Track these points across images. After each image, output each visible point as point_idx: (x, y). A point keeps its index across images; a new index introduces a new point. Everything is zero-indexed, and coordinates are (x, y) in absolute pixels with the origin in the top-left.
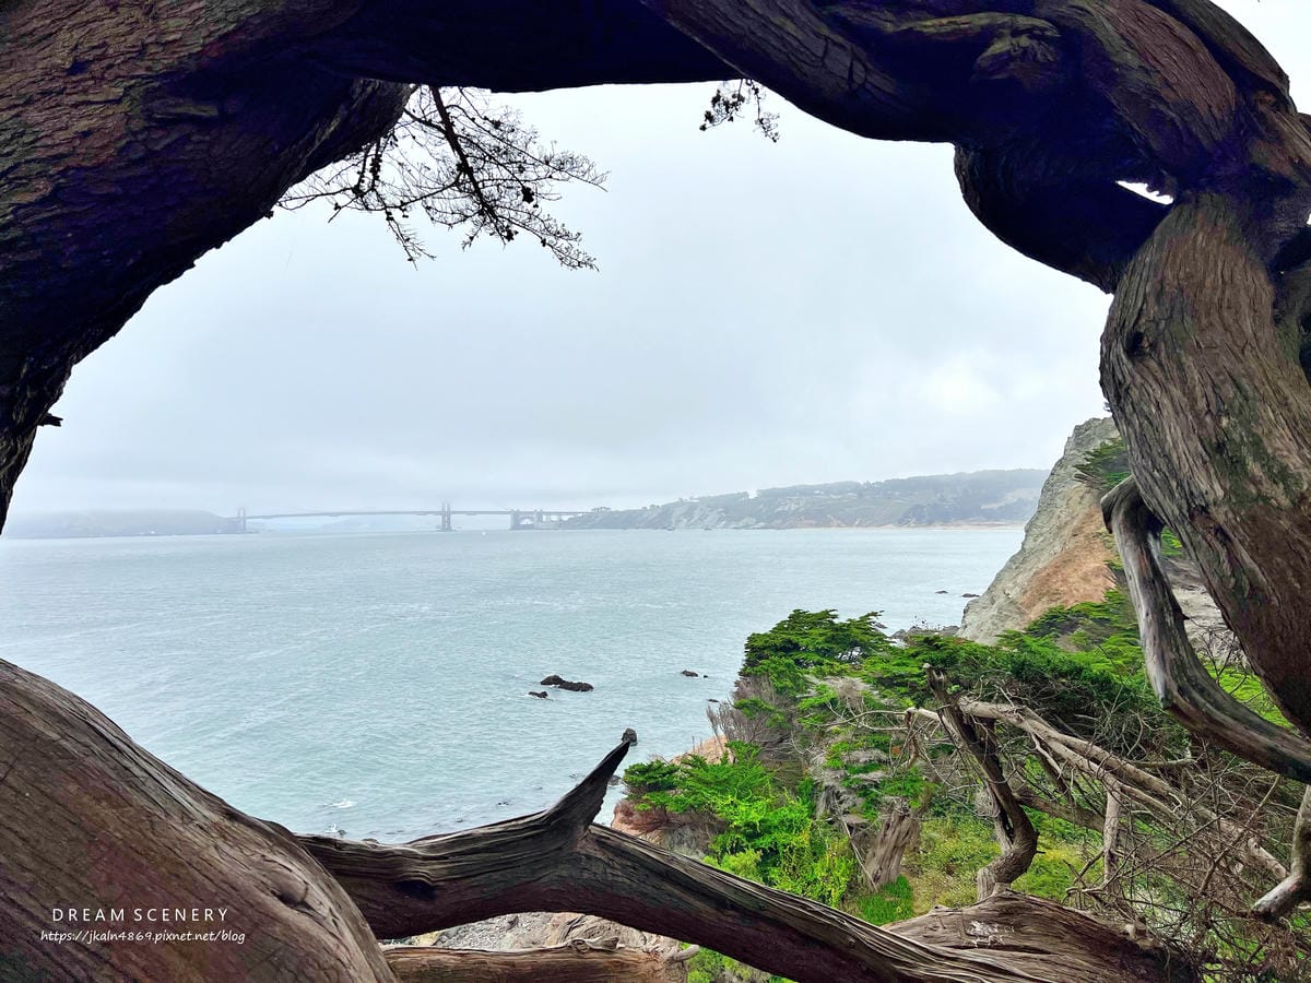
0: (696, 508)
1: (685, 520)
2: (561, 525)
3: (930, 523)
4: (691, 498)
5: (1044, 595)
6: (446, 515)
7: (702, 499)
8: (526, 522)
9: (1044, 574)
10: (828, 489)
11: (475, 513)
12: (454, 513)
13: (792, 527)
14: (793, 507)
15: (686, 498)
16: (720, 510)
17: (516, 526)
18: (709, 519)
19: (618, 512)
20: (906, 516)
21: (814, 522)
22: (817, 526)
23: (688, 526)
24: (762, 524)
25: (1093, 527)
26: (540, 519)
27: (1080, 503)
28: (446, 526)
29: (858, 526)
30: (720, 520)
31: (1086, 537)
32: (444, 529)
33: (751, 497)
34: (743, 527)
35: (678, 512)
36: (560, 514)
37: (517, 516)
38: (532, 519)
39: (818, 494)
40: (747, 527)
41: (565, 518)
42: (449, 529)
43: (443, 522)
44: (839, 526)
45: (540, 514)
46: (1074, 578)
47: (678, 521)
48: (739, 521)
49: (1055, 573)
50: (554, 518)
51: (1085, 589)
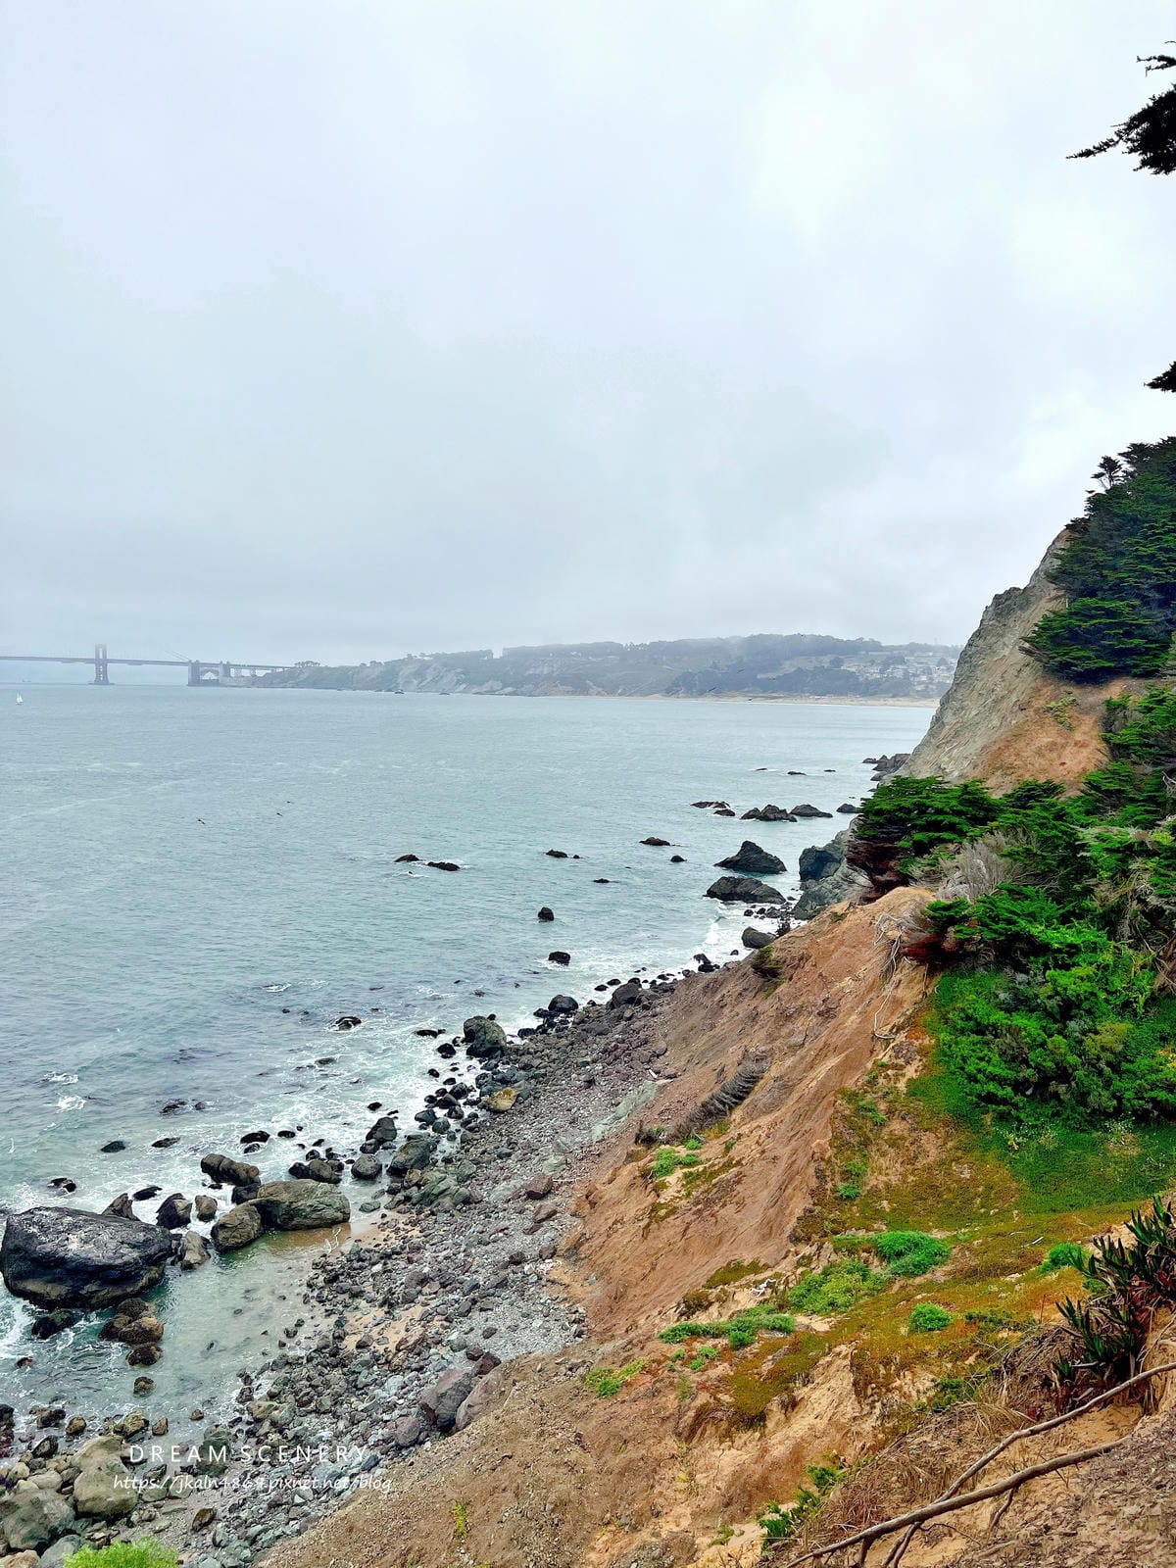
0: (428, 667)
1: (416, 682)
2: (255, 681)
3: (701, 693)
4: (423, 655)
5: (998, 769)
6: (101, 664)
7: (437, 657)
8: (209, 676)
9: (995, 748)
10: (586, 650)
11: (139, 663)
12: (112, 661)
13: (545, 694)
14: (546, 670)
15: (416, 653)
16: (459, 670)
17: (196, 681)
18: (445, 680)
19: (327, 668)
20: (676, 684)
21: (570, 689)
22: (574, 693)
23: (419, 689)
24: (509, 689)
25: (1042, 702)
26: (227, 673)
27: (1017, 677)
28: (102, 678)
29: (620, 695)
30: (458, 683)
31: (1037, 711)
32: (97, 682)
33: (495, 657)
34: (487, 692)
35: (407, 670)
36: (253, 667)
37: (196, 669)
38: (216, 673)
39: (575, 656)
40: (492, 692)
41: (260, 673)
42: (106, 682)
43: (98, 672)
44: (599, 694)
45: (227, 667)
46: (1027, 754)
47: (408, 682)
48: (481, 685)
49: (1007, 747)
50: (246, 673)
51: (1040, 764)
